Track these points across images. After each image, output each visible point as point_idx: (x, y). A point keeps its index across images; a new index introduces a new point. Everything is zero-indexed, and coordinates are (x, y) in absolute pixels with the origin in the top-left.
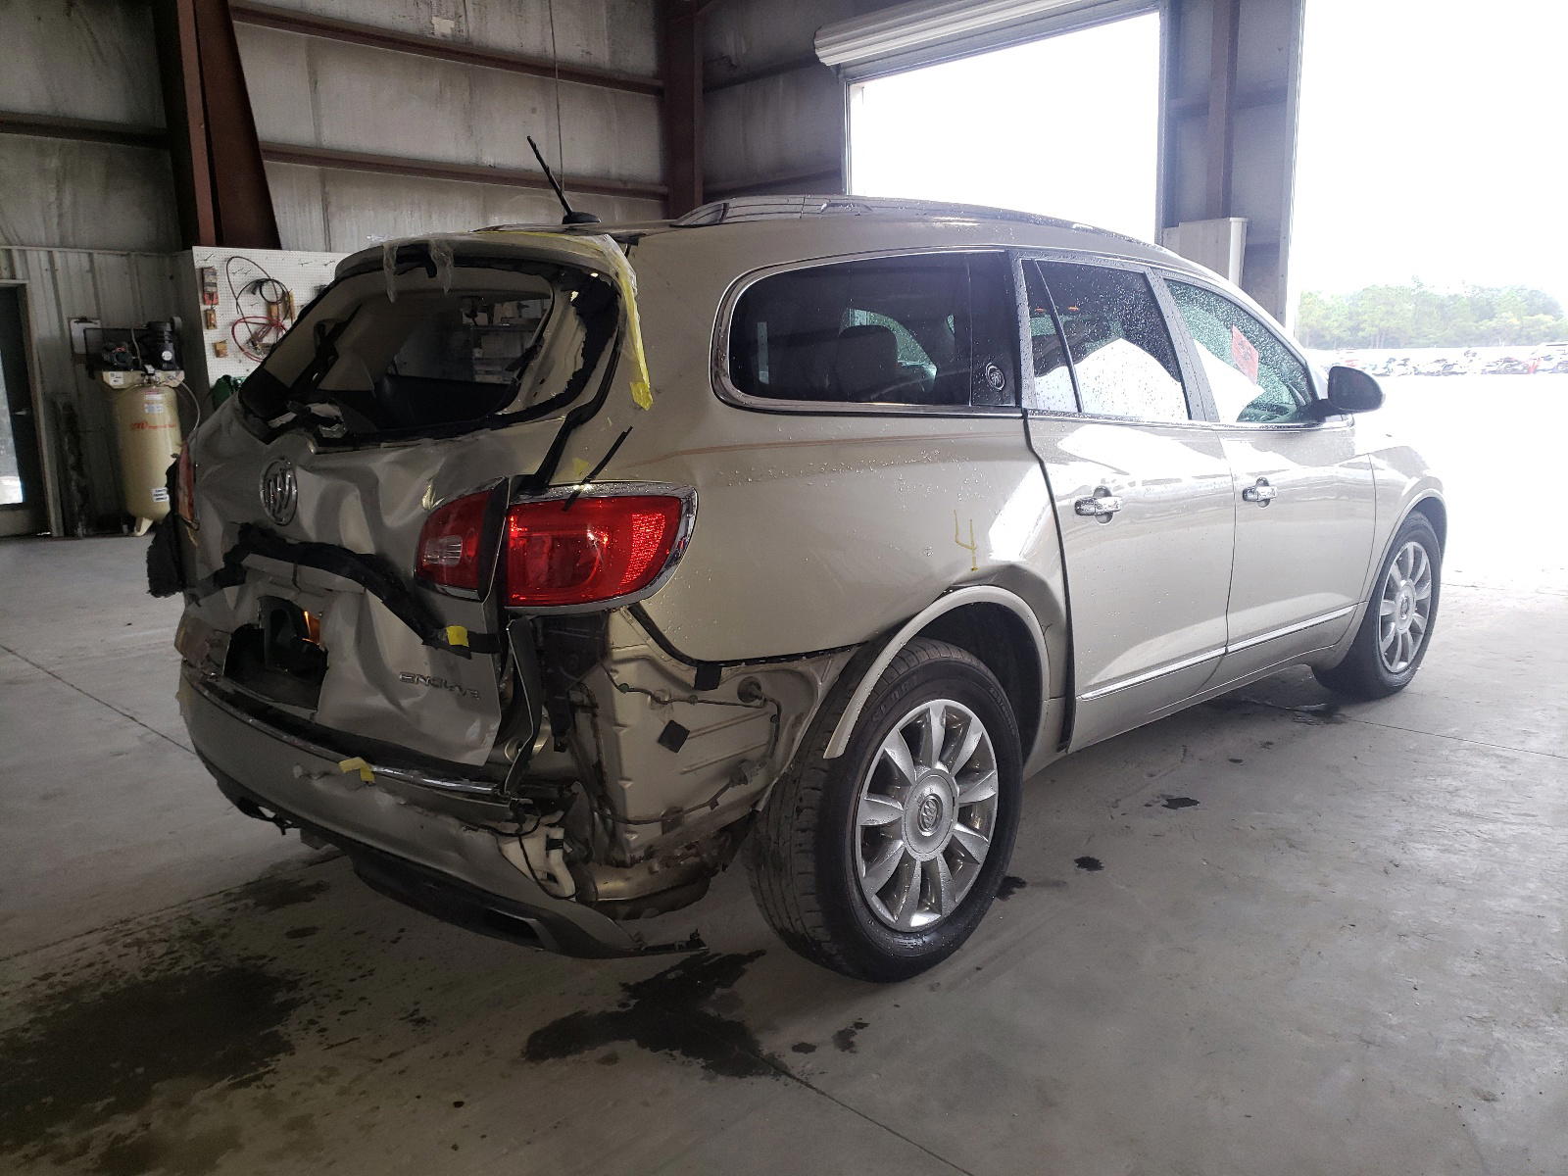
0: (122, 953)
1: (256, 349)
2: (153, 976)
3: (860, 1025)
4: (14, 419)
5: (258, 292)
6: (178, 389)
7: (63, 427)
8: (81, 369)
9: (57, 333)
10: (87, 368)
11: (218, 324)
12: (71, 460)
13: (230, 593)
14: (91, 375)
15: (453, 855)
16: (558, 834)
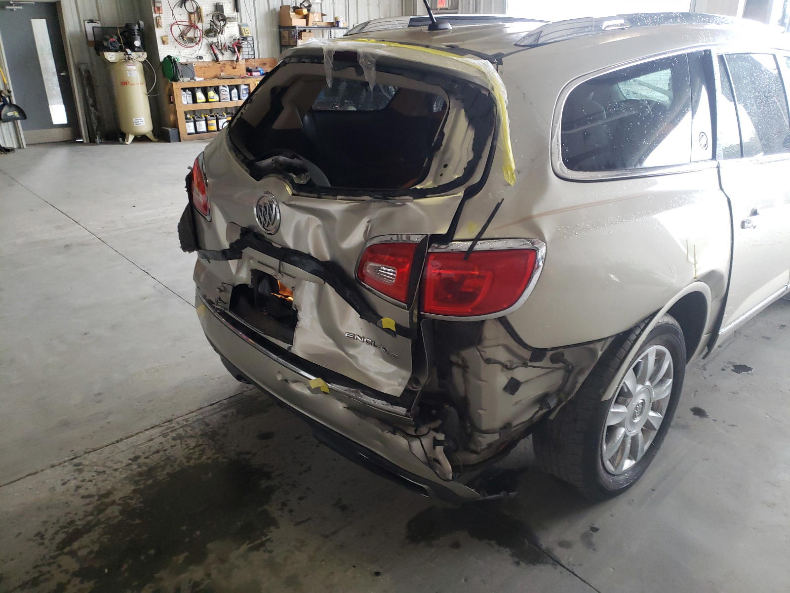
0: (173, 444)
1: (184, 40)
2: (192, 462)
3: (595, 530)
4: (60, 77)
5: (183, 7)
6: (144, 63)
7: (85, 82)
8: (92, 49)
9: (78, 29)
10: (95, 49)
11: (163, 26)
12: (91, 101)
13: (233, 264)
14: (98, 54)
15: (378, 443)
16: (441, 437)
